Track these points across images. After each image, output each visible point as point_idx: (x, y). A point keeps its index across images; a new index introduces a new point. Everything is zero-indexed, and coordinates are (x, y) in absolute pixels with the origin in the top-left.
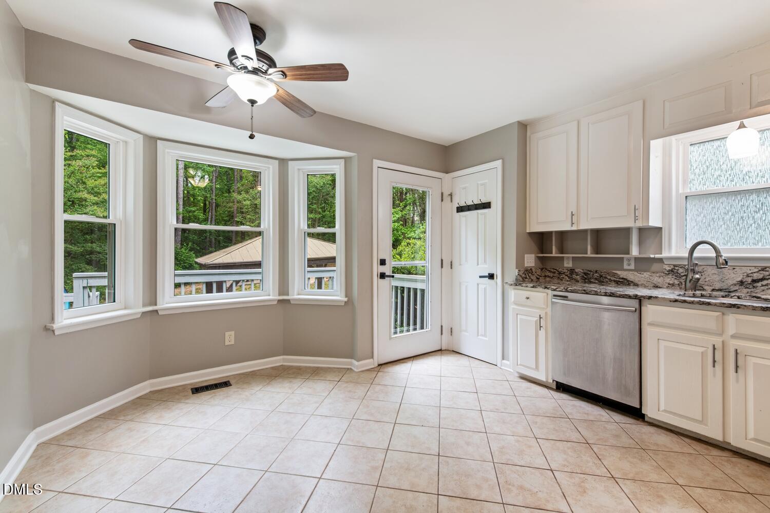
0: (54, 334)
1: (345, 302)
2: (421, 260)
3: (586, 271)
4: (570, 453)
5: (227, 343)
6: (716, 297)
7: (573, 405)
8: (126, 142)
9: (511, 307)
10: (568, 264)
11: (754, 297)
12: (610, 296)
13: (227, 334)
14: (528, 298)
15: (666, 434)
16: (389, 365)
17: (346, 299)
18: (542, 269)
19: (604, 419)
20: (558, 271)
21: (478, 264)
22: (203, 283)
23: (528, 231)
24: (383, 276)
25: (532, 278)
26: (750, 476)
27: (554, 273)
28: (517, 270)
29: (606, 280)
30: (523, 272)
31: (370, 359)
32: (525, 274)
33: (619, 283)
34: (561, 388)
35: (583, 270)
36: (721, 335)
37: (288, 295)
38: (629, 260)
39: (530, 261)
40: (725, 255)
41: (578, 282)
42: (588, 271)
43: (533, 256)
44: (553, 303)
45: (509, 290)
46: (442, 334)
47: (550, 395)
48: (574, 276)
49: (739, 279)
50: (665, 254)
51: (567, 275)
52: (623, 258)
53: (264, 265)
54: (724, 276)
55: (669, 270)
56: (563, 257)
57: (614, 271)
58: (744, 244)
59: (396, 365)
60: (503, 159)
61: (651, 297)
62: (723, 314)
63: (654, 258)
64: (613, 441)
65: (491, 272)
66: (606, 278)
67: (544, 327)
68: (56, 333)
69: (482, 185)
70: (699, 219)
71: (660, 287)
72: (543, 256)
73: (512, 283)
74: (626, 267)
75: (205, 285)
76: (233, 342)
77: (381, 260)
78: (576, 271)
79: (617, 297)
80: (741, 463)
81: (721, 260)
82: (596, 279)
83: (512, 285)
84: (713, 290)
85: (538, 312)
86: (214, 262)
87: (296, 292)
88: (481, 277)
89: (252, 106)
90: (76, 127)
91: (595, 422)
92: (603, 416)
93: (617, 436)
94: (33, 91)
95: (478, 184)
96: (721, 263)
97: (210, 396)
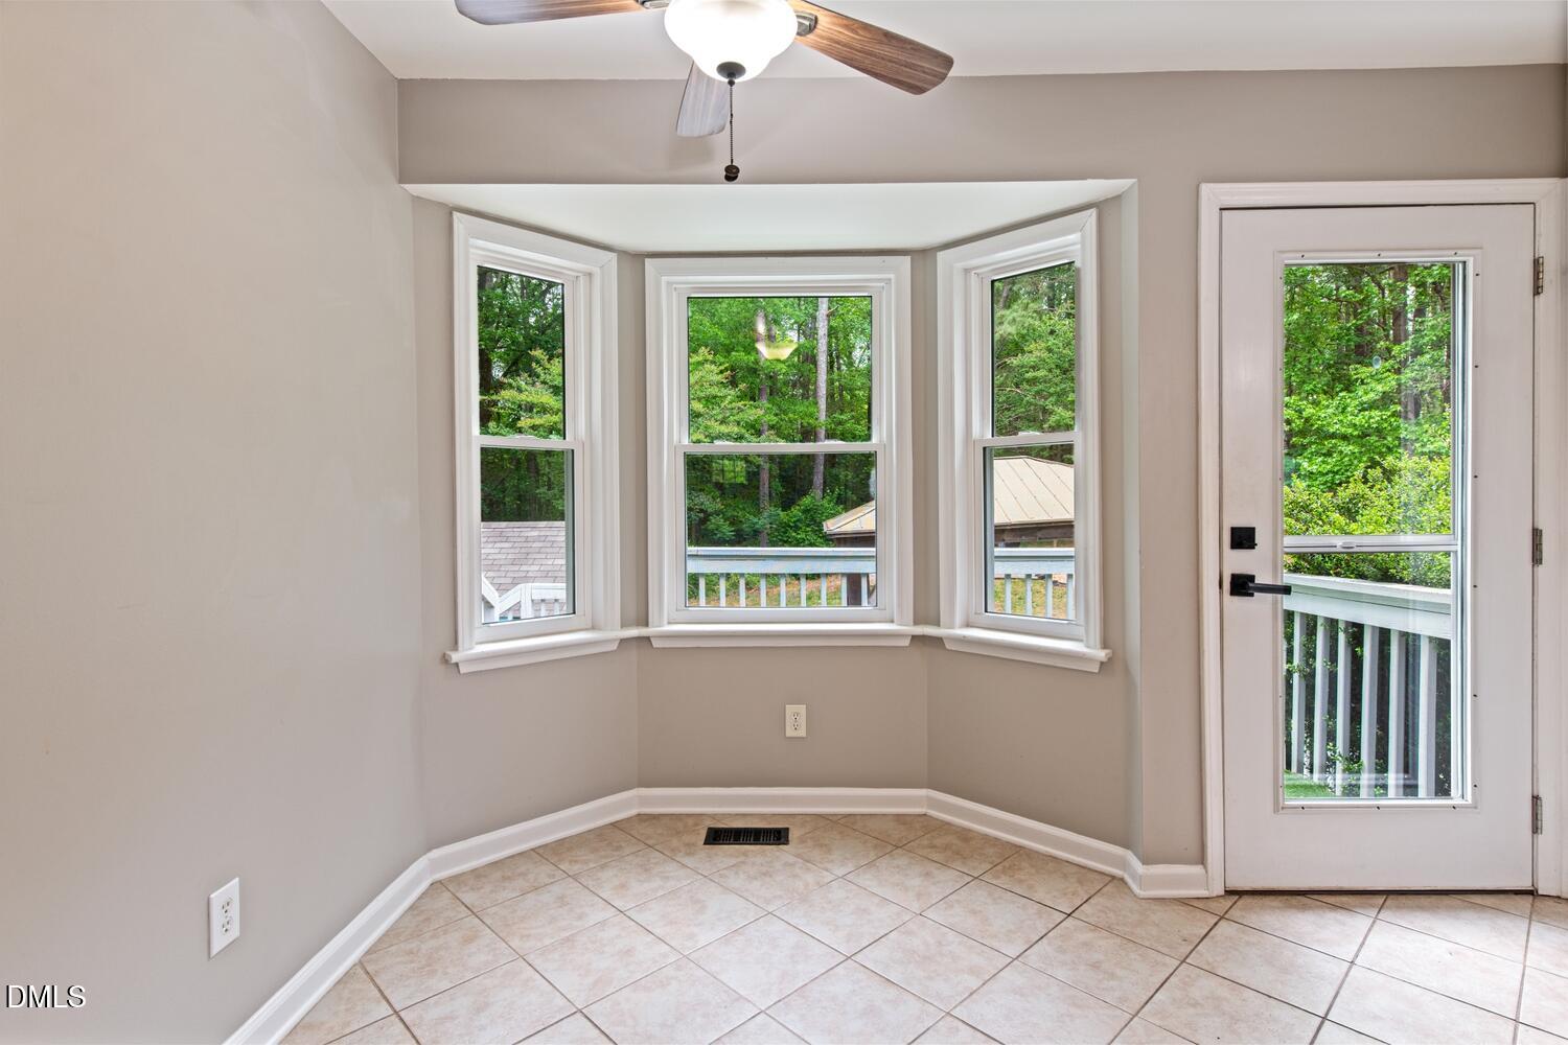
0: (459, 671)
1: (1102, 663)
2: (1438, 529)
5: (790, 733)
8: (590, 275)
13: (790, 709)
16: (1268, 900)
17: (1102, 655)
22: (843, 574)
24: (1242, 585)
31: (1196, 864)
37: (937, 623)
46: (1536, 828)
53: (880, 539)
59: (1304, 908)
68: (463, 669)
75: (845, 581)
76: (802, 733)
77: (1233, 530)
86: (843, 529)
87: (959, 618)
89: (731, 83)
90: (499, 259)
94: (417, 199)
97: (733, 861)
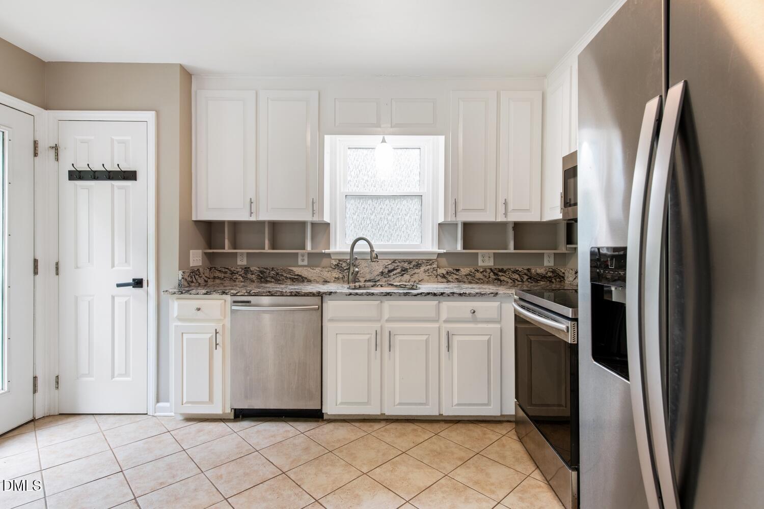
3: (262, 269)
4: (269, 497)
6: (368, 287)
7: (258, 432)
9: (173, 325)
10: (242, 262)
11: (390, 284)
12: (296, 295)
14: (199, 309)
15: (342, 426)
18: (210, 269)
19: (291, 435)
20: (230, 271)
21: (113, 266)
23: (194, 219)
25: (199, 281)
26: (399, 437)
27: (226, 273)
28: (181, 272)
29: (283, 277)
30: (188, 274)
32: (191, 277)
33: (294, 280)
34: (241, 415)
35: (259, 268)
36: (379, 321)
38: (303, 255)
39: (196, 258)
40: (376, 250)
41: (254, 282)
42: (264, 268)
43: (200, 252)
44: (233, 311)
45: (170, 301)
46: (35, 391)
47: (229, 430)
48: (249, 276)
49: (381, 270)
50: (332, 250)
51: (241, 275)
52: (297, 253)
54: (372, 268)
55: (336, 265)
56: (236, 253)
57: (290, 268)
58: (382, 241)
60: (156, 111)
61: (331, 292)
62: (381, 302)
63: (324, 253)
64: (305, 458)
65: (138, 277)
66: (282, 275)
67: (221, 344)
69: (120, 142)
70: (355, 217)
71: (328, 282)
72: (213, 253)
73: (175, 290)
74: (300, 263)
78: (252, 269)
79: (302, 296)
80: (392, 429)
81: (374, 255)
82: (272, 277)
83: (175, 293)
84: (365, 281)
85: (213, 326)
88: (119, 285)
91: (283, 443)
92: (289, 431)
93: (307, 449)
95: (112, 140)
96: (374, 257)
